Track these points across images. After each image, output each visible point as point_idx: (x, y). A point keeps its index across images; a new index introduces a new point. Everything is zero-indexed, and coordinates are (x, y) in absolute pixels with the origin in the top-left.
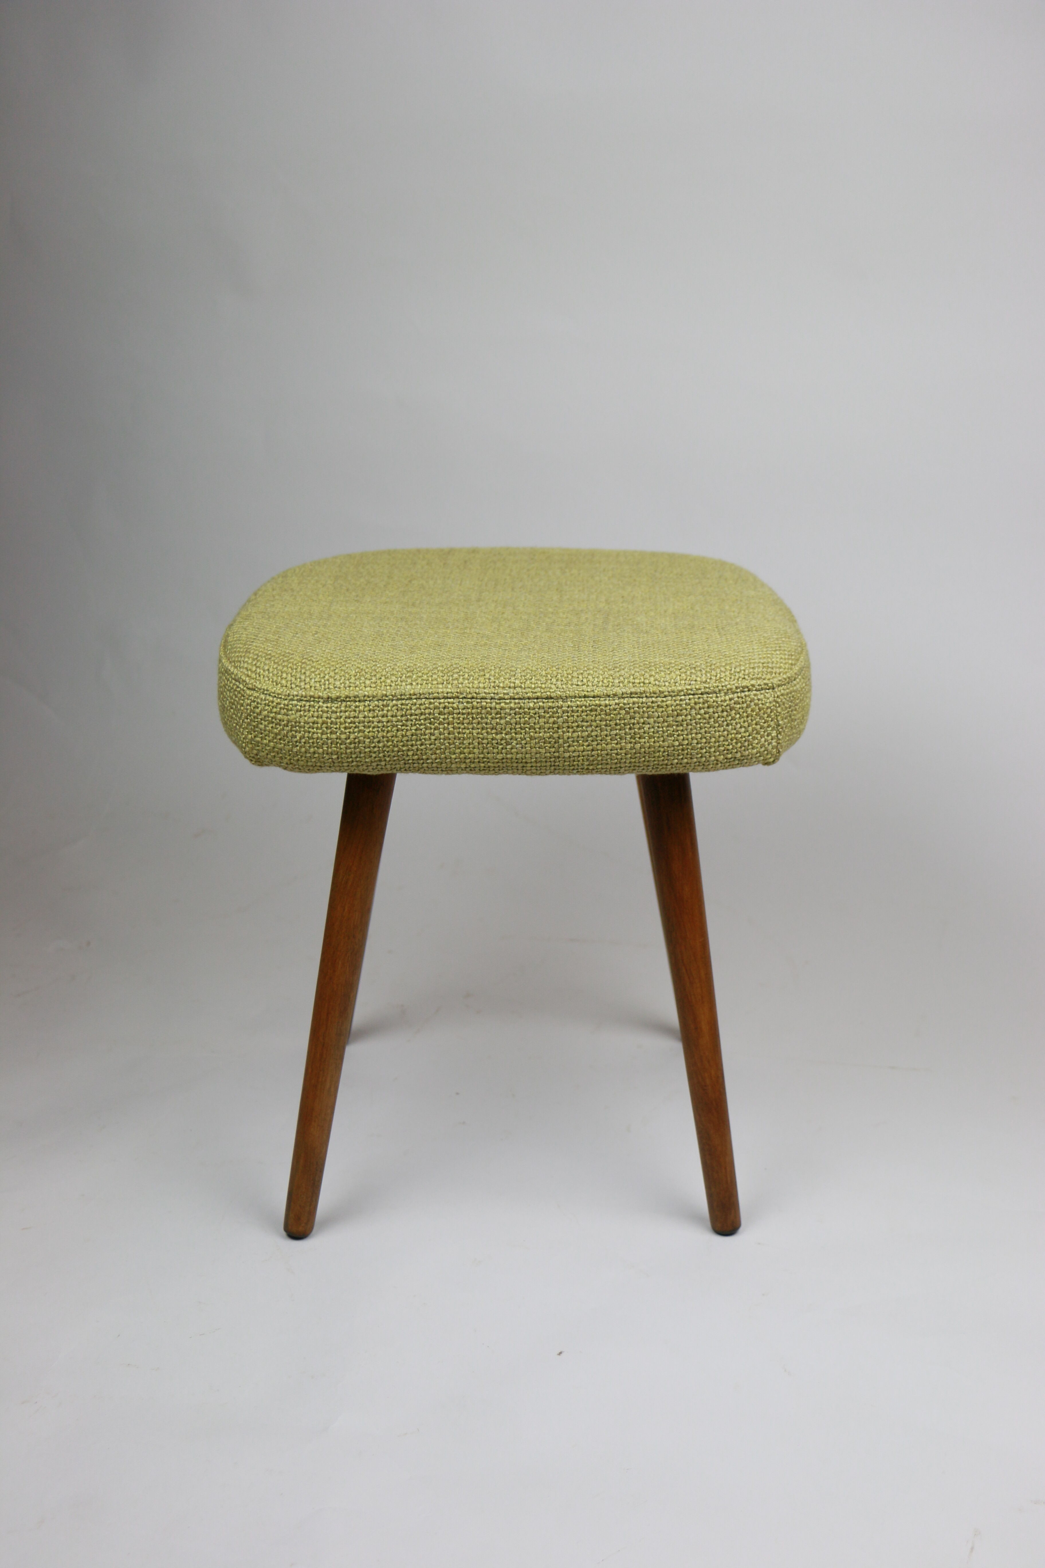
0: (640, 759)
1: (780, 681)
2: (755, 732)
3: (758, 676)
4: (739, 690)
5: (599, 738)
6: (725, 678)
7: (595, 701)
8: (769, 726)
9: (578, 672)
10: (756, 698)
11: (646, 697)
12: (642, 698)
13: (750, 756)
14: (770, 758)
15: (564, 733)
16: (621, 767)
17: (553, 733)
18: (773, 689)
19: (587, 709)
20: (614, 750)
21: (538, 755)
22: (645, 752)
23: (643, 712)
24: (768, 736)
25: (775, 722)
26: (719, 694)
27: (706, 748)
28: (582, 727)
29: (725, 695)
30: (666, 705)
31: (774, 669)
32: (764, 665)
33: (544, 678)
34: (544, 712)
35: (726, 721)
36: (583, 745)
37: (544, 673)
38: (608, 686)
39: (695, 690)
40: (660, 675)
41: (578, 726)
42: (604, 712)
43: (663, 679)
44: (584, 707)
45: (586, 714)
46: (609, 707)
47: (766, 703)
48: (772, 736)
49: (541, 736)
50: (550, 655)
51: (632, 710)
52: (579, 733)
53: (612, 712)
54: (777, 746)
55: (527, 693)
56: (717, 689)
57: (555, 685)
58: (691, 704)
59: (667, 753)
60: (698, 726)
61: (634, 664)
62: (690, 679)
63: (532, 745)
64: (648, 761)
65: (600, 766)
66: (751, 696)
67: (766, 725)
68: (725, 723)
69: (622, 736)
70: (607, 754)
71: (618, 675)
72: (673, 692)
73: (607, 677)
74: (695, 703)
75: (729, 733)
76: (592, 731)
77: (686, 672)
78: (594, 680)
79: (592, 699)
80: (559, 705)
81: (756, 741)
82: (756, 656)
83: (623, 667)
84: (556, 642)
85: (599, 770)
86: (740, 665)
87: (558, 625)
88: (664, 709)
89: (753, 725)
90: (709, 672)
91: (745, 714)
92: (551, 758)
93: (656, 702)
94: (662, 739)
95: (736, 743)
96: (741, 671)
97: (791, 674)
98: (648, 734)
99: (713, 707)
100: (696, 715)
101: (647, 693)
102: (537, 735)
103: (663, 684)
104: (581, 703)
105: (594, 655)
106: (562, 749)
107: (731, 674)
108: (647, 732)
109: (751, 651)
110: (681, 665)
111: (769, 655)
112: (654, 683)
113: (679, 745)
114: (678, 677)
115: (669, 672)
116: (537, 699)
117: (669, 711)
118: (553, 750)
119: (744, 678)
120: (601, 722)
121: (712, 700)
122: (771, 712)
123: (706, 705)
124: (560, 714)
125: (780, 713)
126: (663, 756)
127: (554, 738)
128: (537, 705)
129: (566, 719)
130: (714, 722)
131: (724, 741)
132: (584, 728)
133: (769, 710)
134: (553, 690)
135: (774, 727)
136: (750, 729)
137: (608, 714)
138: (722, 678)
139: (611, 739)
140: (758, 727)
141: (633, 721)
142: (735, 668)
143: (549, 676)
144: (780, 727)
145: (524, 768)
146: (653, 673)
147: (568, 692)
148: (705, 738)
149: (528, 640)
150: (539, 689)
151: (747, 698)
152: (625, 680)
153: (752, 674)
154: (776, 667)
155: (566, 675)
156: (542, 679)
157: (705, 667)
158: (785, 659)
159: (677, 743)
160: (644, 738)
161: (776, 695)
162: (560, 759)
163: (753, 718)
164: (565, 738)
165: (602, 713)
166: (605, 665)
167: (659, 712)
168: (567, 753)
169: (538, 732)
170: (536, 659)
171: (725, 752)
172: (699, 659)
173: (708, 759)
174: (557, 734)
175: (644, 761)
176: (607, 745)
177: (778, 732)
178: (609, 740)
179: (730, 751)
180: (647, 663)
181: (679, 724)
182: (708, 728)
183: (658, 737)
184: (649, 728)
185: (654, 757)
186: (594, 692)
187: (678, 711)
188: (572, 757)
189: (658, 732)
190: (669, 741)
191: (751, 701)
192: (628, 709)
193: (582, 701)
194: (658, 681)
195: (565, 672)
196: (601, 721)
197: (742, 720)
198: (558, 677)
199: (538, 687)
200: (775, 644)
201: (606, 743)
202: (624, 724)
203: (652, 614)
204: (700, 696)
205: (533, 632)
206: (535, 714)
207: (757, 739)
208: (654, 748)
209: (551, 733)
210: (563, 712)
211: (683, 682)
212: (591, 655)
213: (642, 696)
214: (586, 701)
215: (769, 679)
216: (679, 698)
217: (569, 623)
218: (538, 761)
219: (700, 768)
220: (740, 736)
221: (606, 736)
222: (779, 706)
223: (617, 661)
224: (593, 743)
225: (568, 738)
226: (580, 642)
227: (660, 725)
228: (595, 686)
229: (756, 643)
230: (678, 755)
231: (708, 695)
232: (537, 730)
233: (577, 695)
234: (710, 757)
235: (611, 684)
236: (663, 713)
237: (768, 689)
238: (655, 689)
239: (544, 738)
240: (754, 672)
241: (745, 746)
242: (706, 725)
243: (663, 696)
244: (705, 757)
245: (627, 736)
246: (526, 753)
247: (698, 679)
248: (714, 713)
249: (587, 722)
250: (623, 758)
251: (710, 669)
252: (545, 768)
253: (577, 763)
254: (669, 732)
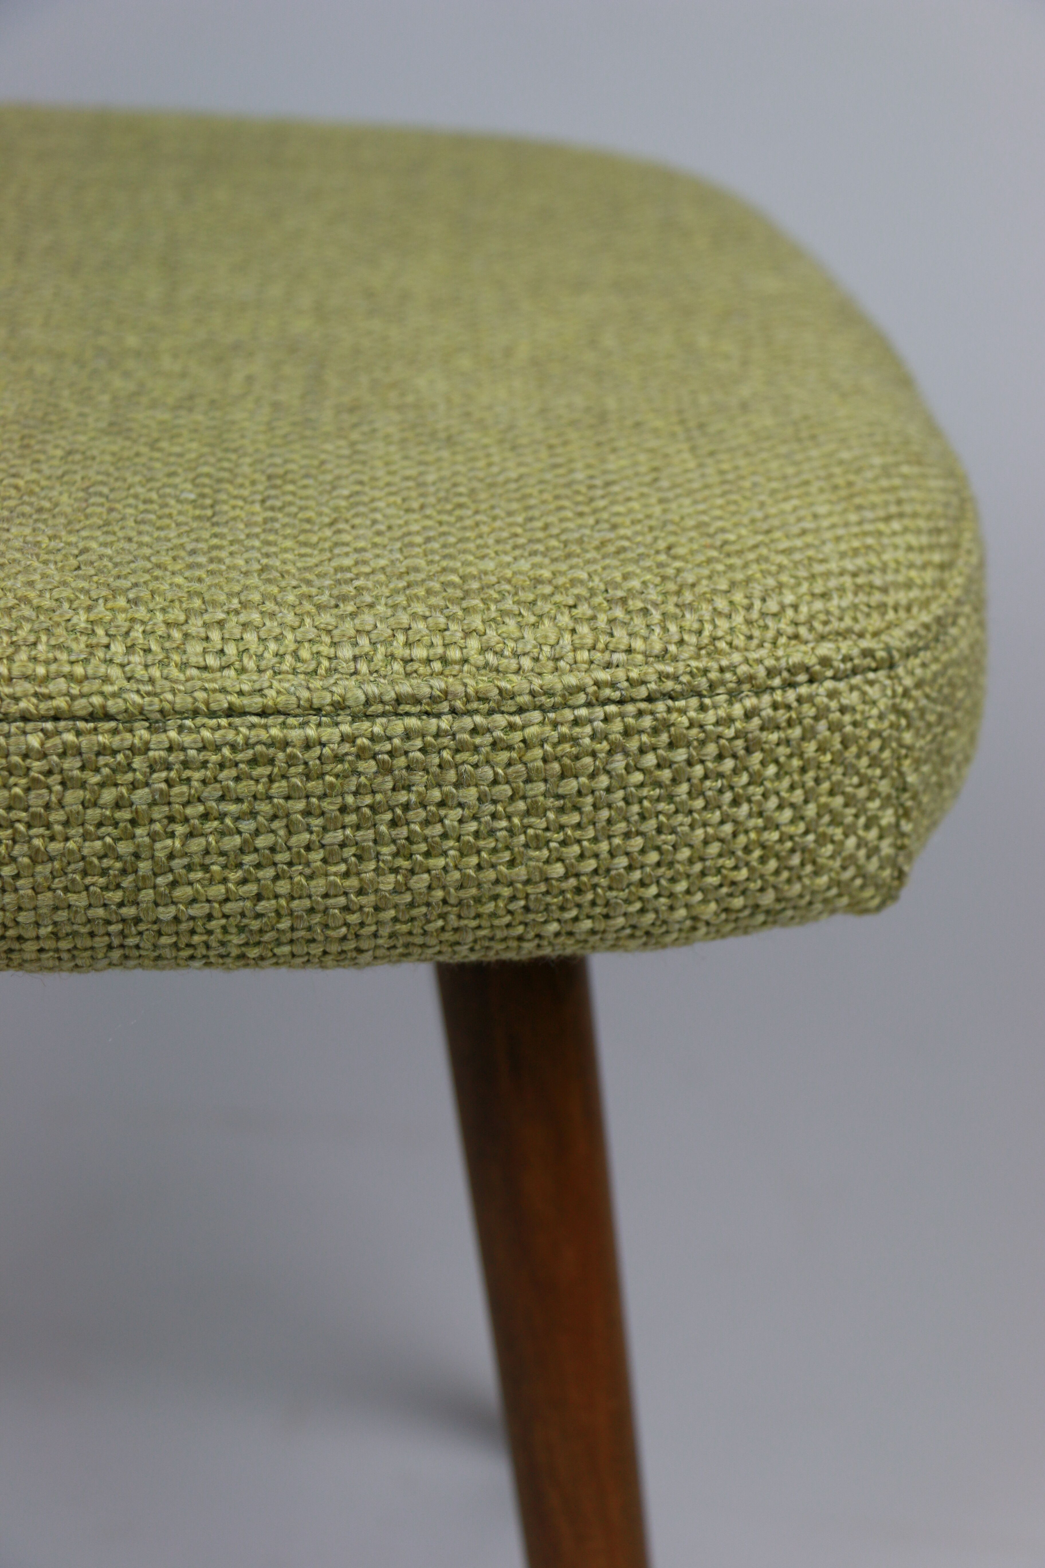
0: (428, 922)
1: (911, 635)
2: (826, 819)
3: (843, 626)
4: (777, 682)
5: (282, 857)
6: (729, 638)
7: (266, 727)
8: (873, 795)
9: (206, 617)
10: (834, 705)
11: (453, 711)
12: (438, 716)
13: (807, 898)
14: (873, 897)
15: (154, 841)
16: (359, 951)
17: (117, 840)
18: (892, 666)
19: (240, 756)
20: (336, 896)
21: (62, 915)
22: (445, 902)
23: (440, 766)
24: (867, 827)
25: (893, 779)
26: (710, 697)
27: (658, 883)
28: (222, 817)
29: (730, 703)
30: (524, 741)
31: (892, 592)
32: (860, 580)
33: (83, 639)
34: (82, 768)
35: (732, 788)
36: (225, 881)
37: (81, 620)
38: (315, 671)
39: (626, 684)
40: (503, 629)
41: (205, 817)
42: (301, 769)
43: (511, 644)
44: (226, 751)
45: (234, 772)
46: (317, 751)
47: (869, 717)
48: (881, 828)
49: (71, 852)
50: (110, 538)
51: (403, 759)
52: (211, 839)
53: (328, 768)
54: (897, 855)
55: (16, 699)
56: (704, 680)
57: (122, 666)
58: (612, 737)
59: (522, 903)
60: (636, 808)
61: (409, 586)
62: (607, 646)
63: (40, 879)
64: (456, 930)
65: (286, 949)
66: (818, 700)
67: (862, 792)
68: (728, 796)
69: (363, 848)
70: (311, 910)
71: (348, 627)
72: (549, 693)
73: (311, 636)
74: (627, 733)
75: (741, 828)
76: (257, 833)
77: (594, 618)
78: (266, 648)
79: (255, 720)
80: (137, 741)
81: (829, 849)
82: (828, 548)
83: (368, 599)
84: (137, 479)
85: (282, 960)
86: (781, 586)
87: (154, 405)
88: (514, 755)
89: (820, 795)
90: (675, 617)
91: (796, 763)
92: (108, 922)
93: (489, 730)
94: (506, 856)
95: (763, 860)
96: (783, 608)
97: (944, 605)
98: (458, 839)
99: (688, 745)
100: (628, 773)
101: (455, 696)
102: (55, 847)
103: (514, 665)
104: (218, 735)
105: (268, 543)
106: (147, 895)
107: (749, 622)
108: (455, 835)
109: (809, 525)
110: (576, 591)
111: (870, 541)
112: (480, 660)
113: (566, 876)
114: (567, 637)
115: (532, 619)
116: (56, 718)
117: (535, 760)
118: (117, 896)
119: (796, 637)
120: (290, 802)
121: (685, 721)
122: (882, 749)
123: (664, 738)
124: (139, 775)
125: (910, 748)
126: (510, 912)
127: (118, 858)
128: (56, 740)
129: (161, 791)
130: (689, 793)
131: (720, 855)
132: (228, 821)
133: (876, 744)
134: (116, 688)
135: (889, 797)
136: (811, 810)
137: (313, 774)
138: (719, 639)
139: (324, 861)
140: (839, 801)
141: (403, 797)
142: (764, 600)
143: (100, 631)
144: (907, 795)
145: (14, 956)
146: (476, 622)
147: (169, 697)
148: (658, 849)
149: (39, 471)
150: (62, 684)
151: (806, 707)
152: (375, 650)
153: (822, 617)
154: (897, 586)
155: (161, 630)
156: (74, 646)
157: (660, 599)
158: (921, 550)
159: (558, 869)
160: (445, 853)
161: (900, 690)
162: (142, 927)
163: (822, 774)
164: (161, 855)
165: (293, 770)
166: (304, 589)
167: (497, 764)
168: (166, 905)
169: (59, 837)
170: (59, 557)
171: (724, 890)
172: (636, 561)
173: (664, 915)
174: (130, 842)
175: (443, 929)
176: (310, 878)
177: (901, 811)
178: (319, 863)
179: (741, 888)
180: (455, 578)
181: (569, 805)
182: (669, 817)
183: (494, 851)
184: (461, 821)
185: (478, 916)
186: (264, 696)
187: (567, 761)
188: (184, 918)
189: (492, 832)
190: (532, 863)
191: (816, 718)
192: (386, 757)
193: (219, 727)
194: (496, 653)
195: (160, 617)
196: (288, 798)
197: (786, 782)
198: (133, 634)
199: (59, 675)
200: (883, 490)
201: (308, 871)
202: (371, 807)
203: (465, 362)
204: (643, 705)
205: (65, 432)
206: (49, 773)
207: (833, 842)
208: (479, 886)
209: (108, 840)
210: (151, 767)
211: (584, 655)
212: (257, 543)
213: (436, 708)
214: (236, 729)
215: (876, 634)
216: (568, 714)
217: (191, 397)
218: (60, 935)
219: (633, 944)
220: (775, 836)
221: (308, 848)
222: (909, 726)
223: (348, 569)
224: (261, 874)
225: (171, 856)
226: (220, 481)
227: (500, 808)
228: (269, 673)
229: (821, 490)
230: (562, 908)
231: (670, 703)
232: (58, 828)
233: (204, 707)
234: (671, 908)
235: (325, 663)
236: (511, 770)
237: (875, 670)
238: (483, 683)
239: (83, 858)
240: (828, 613)
241: (790, 869)
242: (662, 806)
243: (513, 709)
244: (656, 911)
245: (385, 850)
246: (20, 909)
247: (638, 644)
248: (690, 763)
249: (239, 800)
250: (369, 920)
251: (677, 605)
252: (88, 953)
253: (205, 938)
254: (531, 831)
